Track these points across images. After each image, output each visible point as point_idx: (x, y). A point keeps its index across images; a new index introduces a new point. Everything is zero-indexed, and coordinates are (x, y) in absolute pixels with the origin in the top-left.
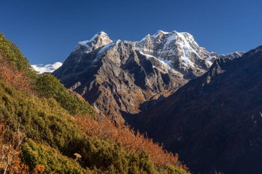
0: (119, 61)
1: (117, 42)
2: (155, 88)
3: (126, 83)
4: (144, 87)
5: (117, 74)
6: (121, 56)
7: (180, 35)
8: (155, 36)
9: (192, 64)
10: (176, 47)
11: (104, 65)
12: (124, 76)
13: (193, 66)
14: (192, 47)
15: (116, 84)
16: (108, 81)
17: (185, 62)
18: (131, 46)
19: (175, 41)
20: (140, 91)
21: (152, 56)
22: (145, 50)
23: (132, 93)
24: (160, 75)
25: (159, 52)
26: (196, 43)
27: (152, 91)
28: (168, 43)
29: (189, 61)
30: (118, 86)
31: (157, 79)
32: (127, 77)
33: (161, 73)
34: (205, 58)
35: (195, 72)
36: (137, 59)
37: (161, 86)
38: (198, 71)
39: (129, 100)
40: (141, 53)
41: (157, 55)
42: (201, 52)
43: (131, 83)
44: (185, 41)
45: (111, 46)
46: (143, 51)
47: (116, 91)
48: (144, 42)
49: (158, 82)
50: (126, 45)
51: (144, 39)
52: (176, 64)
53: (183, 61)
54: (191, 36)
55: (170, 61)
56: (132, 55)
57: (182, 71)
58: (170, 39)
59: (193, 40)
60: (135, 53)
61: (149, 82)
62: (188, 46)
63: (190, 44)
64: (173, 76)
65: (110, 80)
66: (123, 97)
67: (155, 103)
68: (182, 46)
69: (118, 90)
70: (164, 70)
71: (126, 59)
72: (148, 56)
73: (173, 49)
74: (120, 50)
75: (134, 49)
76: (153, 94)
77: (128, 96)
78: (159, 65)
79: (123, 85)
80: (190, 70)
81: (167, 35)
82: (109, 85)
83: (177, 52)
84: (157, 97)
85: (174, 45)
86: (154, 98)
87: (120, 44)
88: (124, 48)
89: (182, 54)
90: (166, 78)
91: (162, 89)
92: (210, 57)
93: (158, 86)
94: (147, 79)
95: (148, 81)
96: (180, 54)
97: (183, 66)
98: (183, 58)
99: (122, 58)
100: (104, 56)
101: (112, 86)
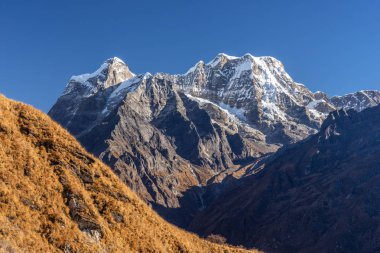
0: (148, 112)
1: (145, 78)
2: (217, 162)
3: (164, 153)
4: (197, 161)
5: (147, 138)
6: (152, 103)
7: (258, 61)
8: (213, 64)
9: (282, 116)
10: (252, 84)
11: (123, 122)
12: (159, 141)
13: (284, 119)
14: (281, 83)
15: (146, 156)
16: (130, 150)
17: (269, 112)
18: (170, 84)
19: (250, 72)
20: (188, 167)
21: (207, 101)
22: (195, 89)
23: (175, 173)
24: (224, 137)
25: (221, 93)
26: (288, 76)
27: (212, 166)
28: (237, 75)
29: (277, 109)
30: (150, 159)
31: (221, 145)
32: (165, 142)
33: (226, 132)
34: (305, 104)
35: (287, 131)
36: (181, 108)
37: (227, 157)
38: (293, 127)
39: (170, 187)
40: (189, 96)
41: (217, 100)
42: (297, 92)
43: (172, 153)
44: (268, 72)
45: (134, 85)
46: (191, 92)
47: (146, 170)
48: (192, 75)
49: (221, 150)
50: (161, 82)
51: (192, 70)
52: (254, 116)
53: (265, 110)
54: (278, 64)
55: (242, 110)
56: (172, 100)
57: (263, 128)
58: (240, 69)
59: (282, 69)
60: (178, 98)
61: (205, 151)
62: (273, 81)
63: (277, 78)
64: (248, 137)
65: (134, 149)
66: (159, 182)
67: (218, 191)
68: (263, 81)
69: (150, 168)
70: (231, 127)
71: (161, 108)
72: (201, 101)
73: (247, 88)
74: (150, 92)
75: (176, 88)
76: (213, 173)
77: (167, 178)
78: (221, 118)
79: (159, 158)
80: (279, 125)
81: (234, 61)
82: (133, 158)
83: (254, 93)
84: (221, 179)
85: (247, 80)
86: (216, 181)
87: (149, 81)
88: (157, 89)
89: (263, 97)
90: (236, 142)
91: (229, 163)
92: (315, 102)
93: (223, 158)
94: (201, 144)
95: (204, 148)
96: (259, 96)
97: (266, 118)
98: (265, 104)
99: (154, 107)
100: (122, 103)
101: (138, 160)
